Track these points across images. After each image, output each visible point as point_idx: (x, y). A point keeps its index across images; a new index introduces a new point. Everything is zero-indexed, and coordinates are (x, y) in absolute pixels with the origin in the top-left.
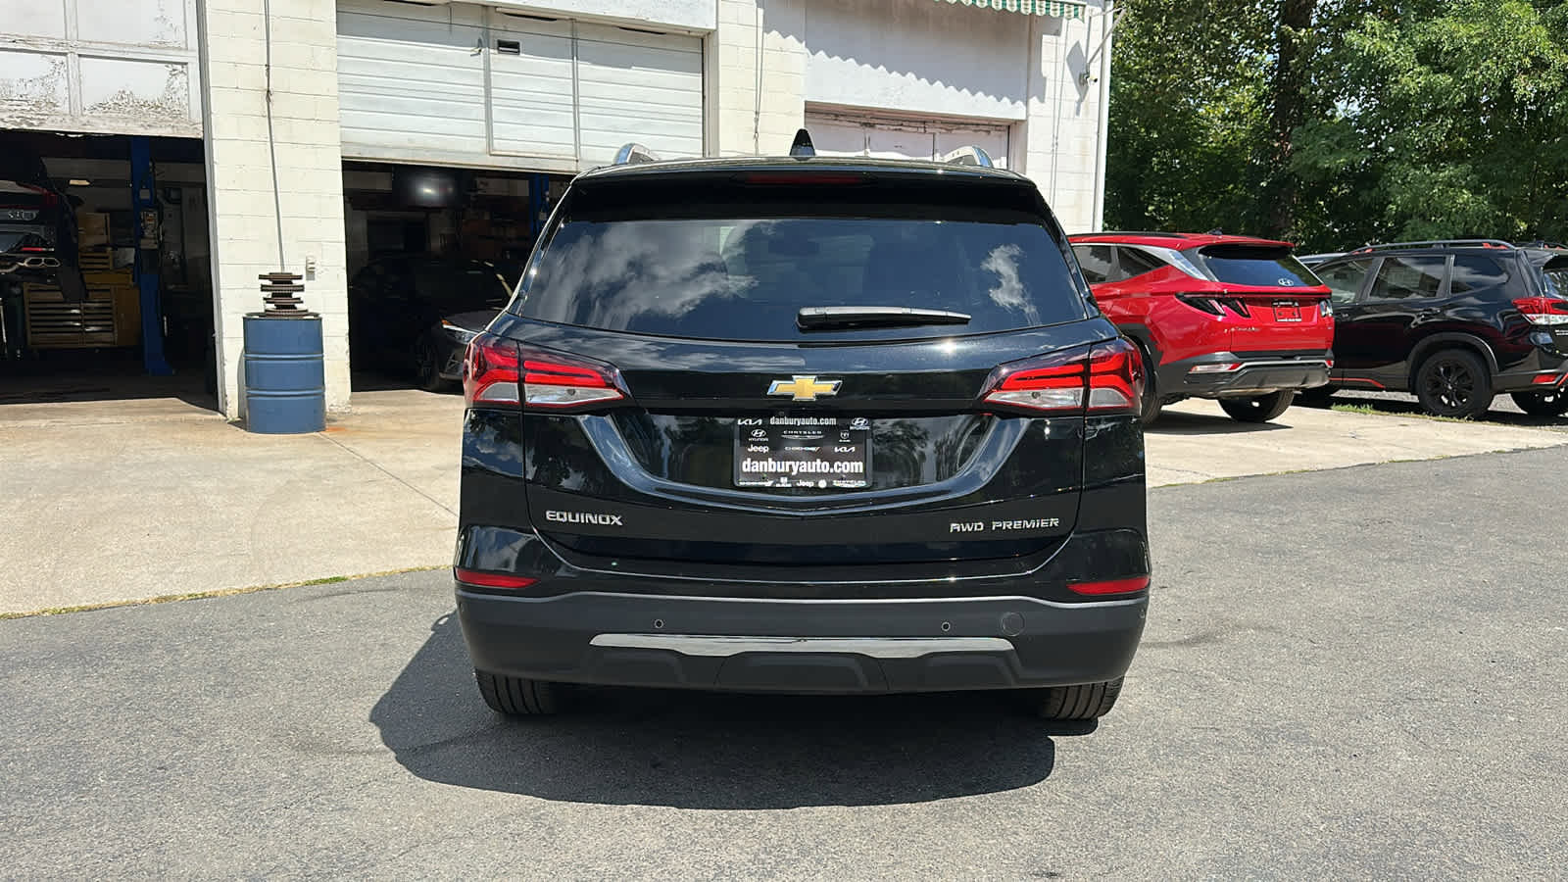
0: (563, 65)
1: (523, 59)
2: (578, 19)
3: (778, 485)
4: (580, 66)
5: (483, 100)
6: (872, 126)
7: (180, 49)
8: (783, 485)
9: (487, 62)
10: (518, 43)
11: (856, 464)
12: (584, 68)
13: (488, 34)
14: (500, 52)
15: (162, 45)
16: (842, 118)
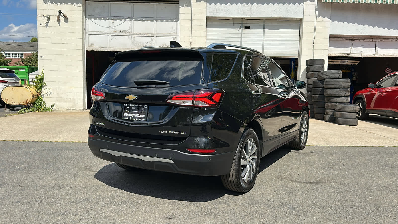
0: (261, 31)
1: (251, 30)
2: (266, 19)
3: (129, 119)
4: (265, 30)
5: (240, 41)
6: (354, 40)
7: (175, 34)
8: (130, 119)
9: (242, 31)
10: (250, 26)
11: (144, 115)
12: (267, 31)
13: (242, 25)
14: (245, 29)
15: (172, 33)
16: (343, 39)
